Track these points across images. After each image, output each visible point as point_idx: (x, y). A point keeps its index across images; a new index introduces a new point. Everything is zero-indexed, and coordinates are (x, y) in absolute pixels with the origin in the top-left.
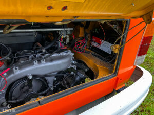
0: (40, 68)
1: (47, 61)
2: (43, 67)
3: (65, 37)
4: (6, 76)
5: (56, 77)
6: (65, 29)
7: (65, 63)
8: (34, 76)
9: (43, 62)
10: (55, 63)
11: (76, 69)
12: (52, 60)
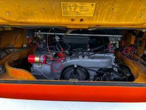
0: (83, 62)
1: (89, 58)
2: (86, 62)
3: (114, 42)
4: (62, 62)
5: (97, 72)
6: (114, 36)
7: (103, 63)
8: (78, 66)
9: (86, 57)
10: (95, 60)
11: (117, 71)
12: (93, 58)
